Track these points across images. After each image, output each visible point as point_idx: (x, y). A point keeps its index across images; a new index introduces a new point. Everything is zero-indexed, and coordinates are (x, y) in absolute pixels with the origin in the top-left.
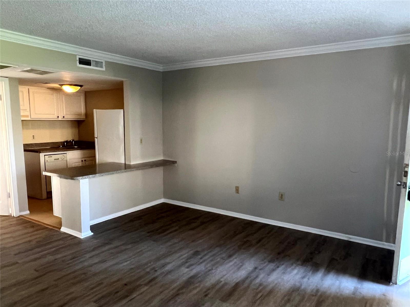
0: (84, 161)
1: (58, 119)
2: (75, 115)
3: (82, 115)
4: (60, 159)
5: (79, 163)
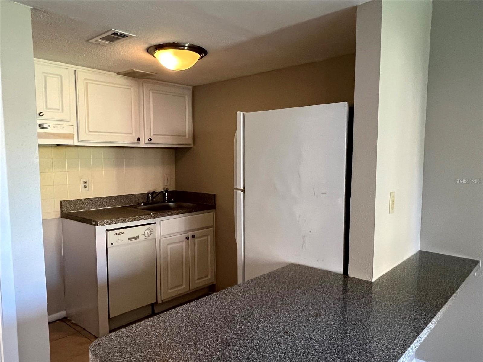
0: (190, 237)
1: (138, 143)
2: (172, 135)
3: (185, 136)
4: (142, 238)
5: (181, 243)
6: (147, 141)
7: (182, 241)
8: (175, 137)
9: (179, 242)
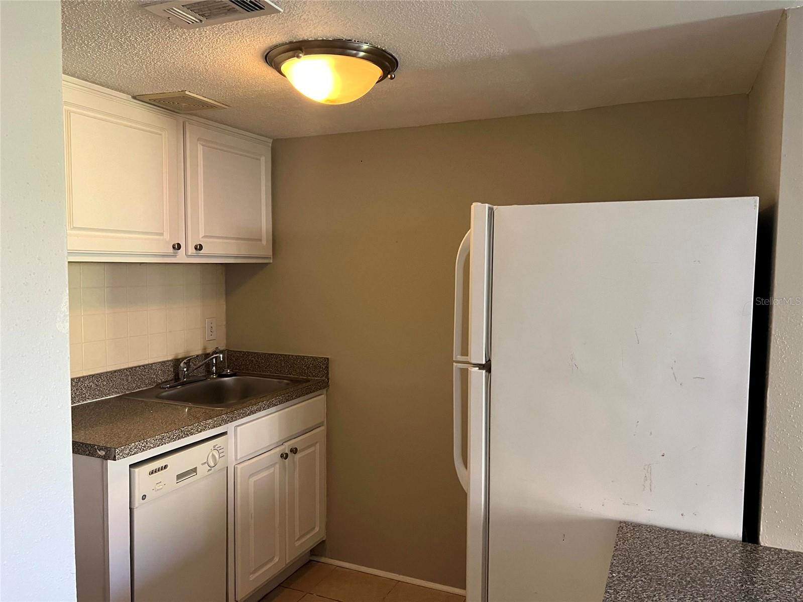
0: (288, 452)
1: (175, 256)
2: (237, 239)
3: (260, 240)
4: (202, 470)
5: (272, 470)
6: (192, 250)
7: (275, 464)
8: (242, 242)
9: (268, 468)
